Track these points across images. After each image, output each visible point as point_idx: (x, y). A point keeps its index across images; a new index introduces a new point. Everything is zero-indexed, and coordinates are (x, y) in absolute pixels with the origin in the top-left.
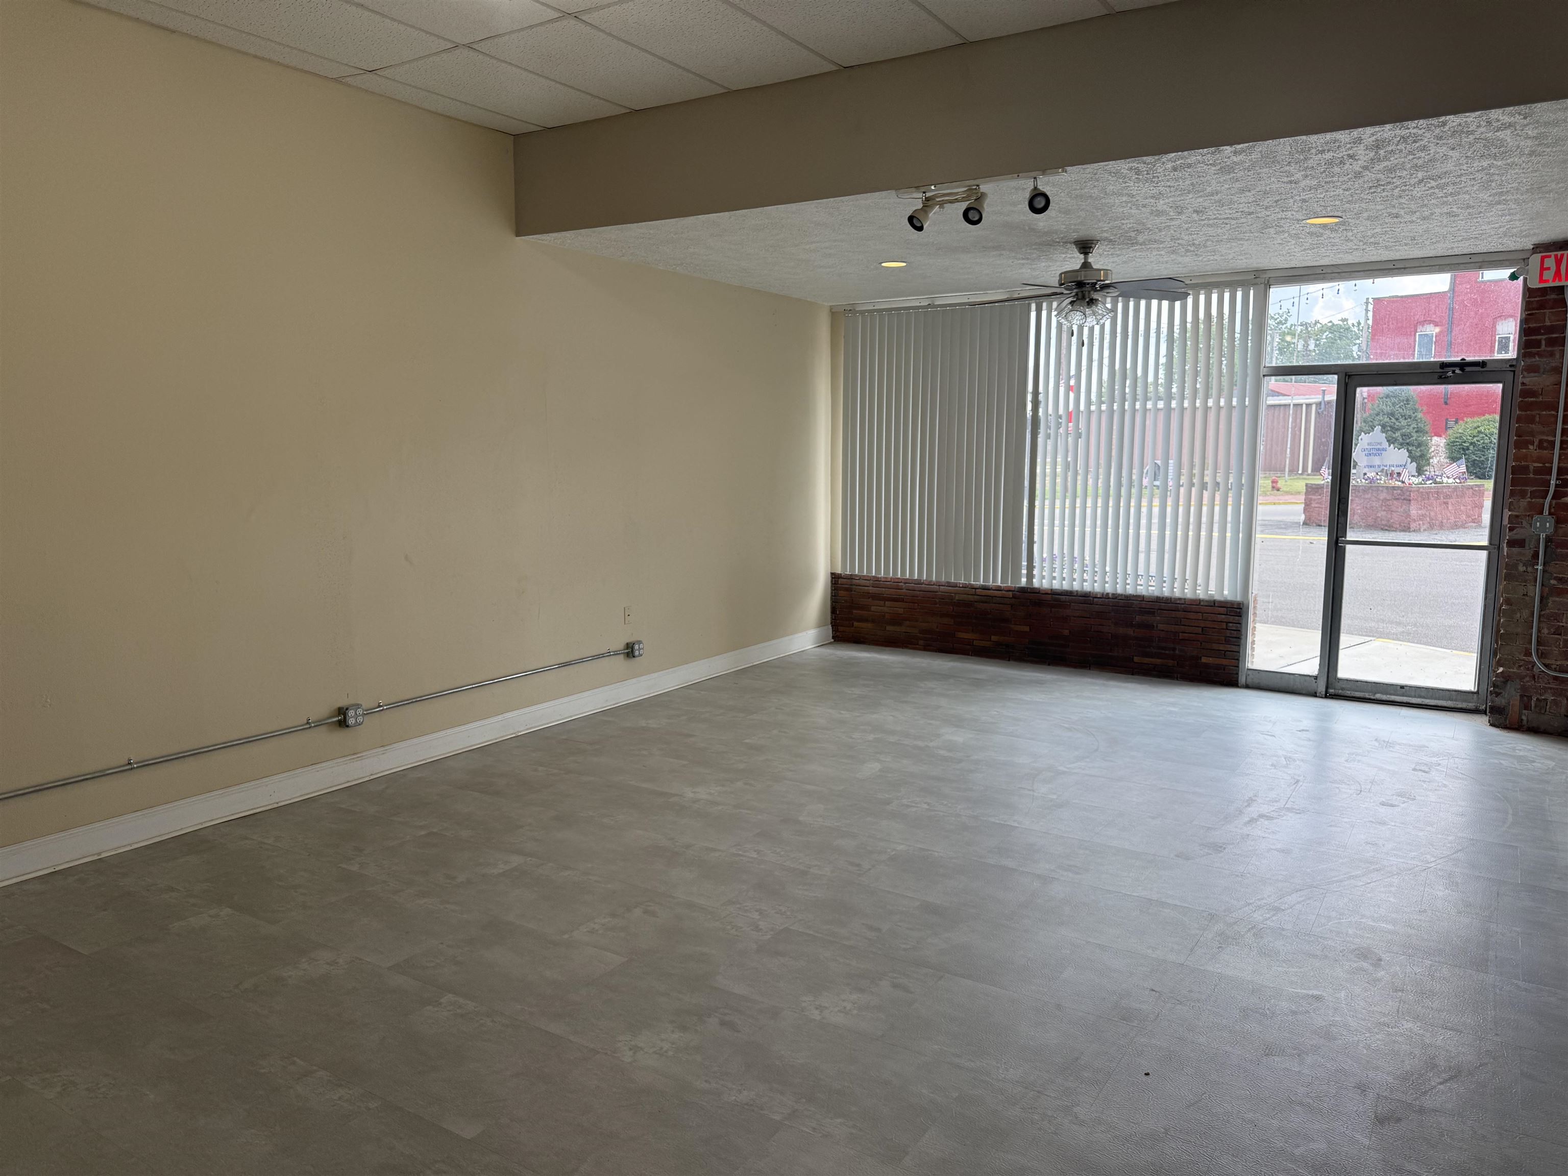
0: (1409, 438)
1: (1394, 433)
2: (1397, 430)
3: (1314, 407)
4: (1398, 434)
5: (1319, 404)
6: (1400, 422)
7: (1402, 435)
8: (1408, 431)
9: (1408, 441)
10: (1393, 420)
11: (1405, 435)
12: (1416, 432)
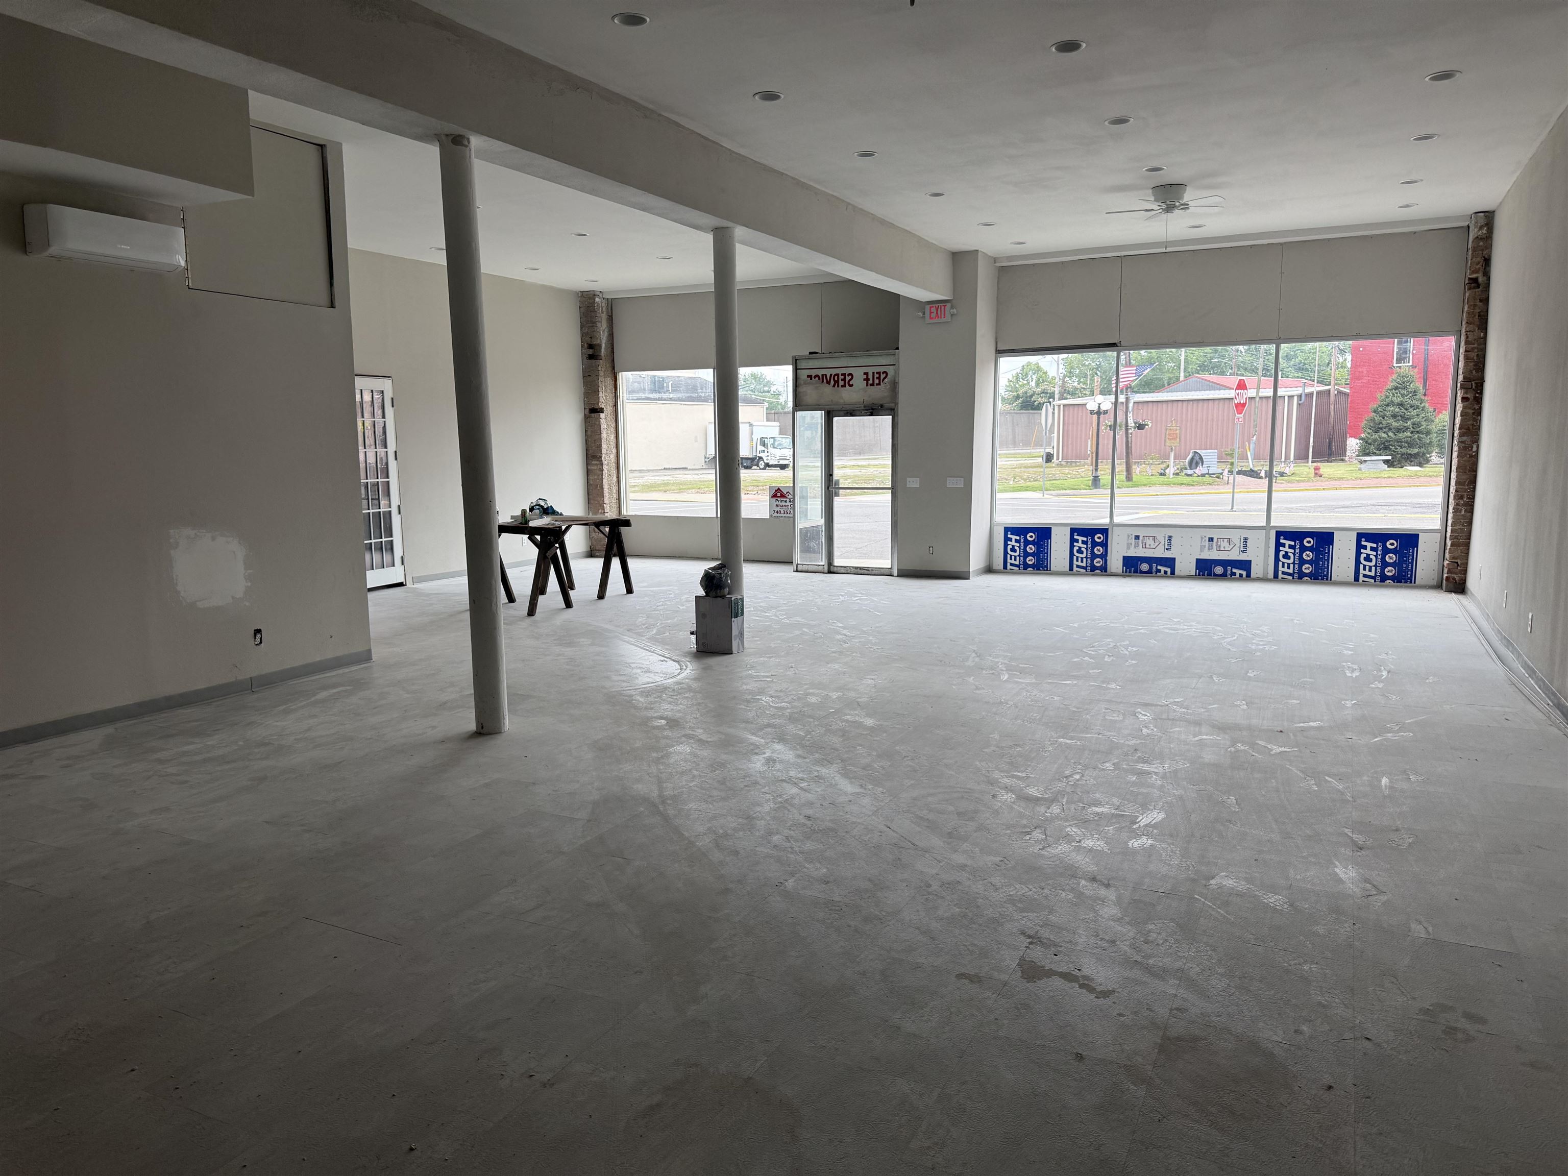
0: (1420, 427)
1: (1407, 423)
2: (1409, 419)
3: (1296, 398)
4: (1409, 423)
5: (1300, 397)
6: (1410, 412)
7: (1413, 424)
8: (1418, 420)
9: (1418, 429)
10: (1403, 410)
11: (1415, 424)
12: (1425, 421)
